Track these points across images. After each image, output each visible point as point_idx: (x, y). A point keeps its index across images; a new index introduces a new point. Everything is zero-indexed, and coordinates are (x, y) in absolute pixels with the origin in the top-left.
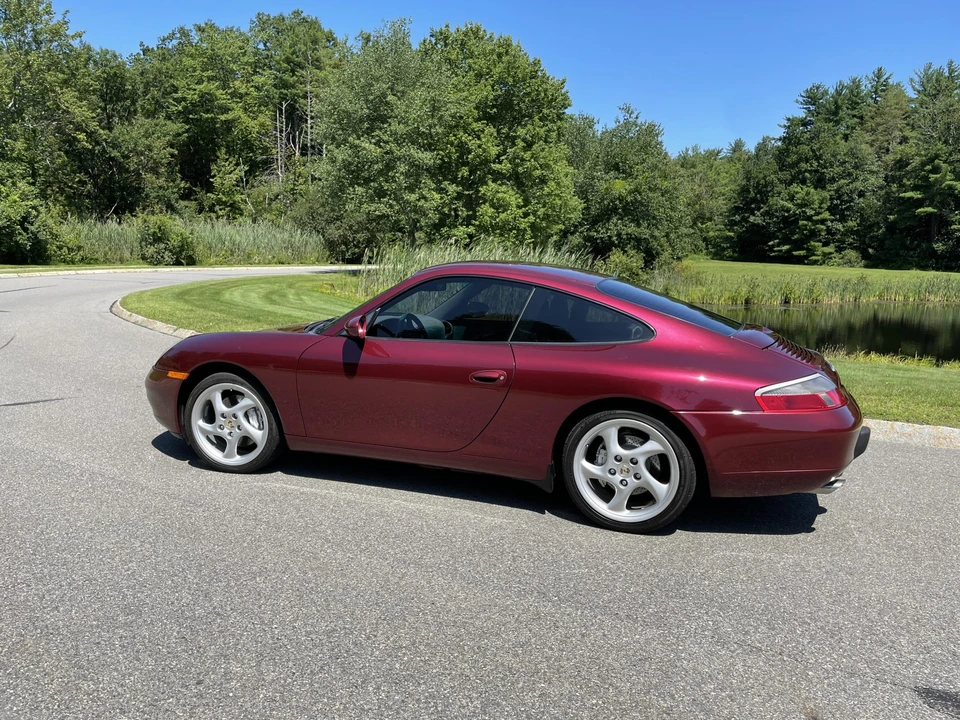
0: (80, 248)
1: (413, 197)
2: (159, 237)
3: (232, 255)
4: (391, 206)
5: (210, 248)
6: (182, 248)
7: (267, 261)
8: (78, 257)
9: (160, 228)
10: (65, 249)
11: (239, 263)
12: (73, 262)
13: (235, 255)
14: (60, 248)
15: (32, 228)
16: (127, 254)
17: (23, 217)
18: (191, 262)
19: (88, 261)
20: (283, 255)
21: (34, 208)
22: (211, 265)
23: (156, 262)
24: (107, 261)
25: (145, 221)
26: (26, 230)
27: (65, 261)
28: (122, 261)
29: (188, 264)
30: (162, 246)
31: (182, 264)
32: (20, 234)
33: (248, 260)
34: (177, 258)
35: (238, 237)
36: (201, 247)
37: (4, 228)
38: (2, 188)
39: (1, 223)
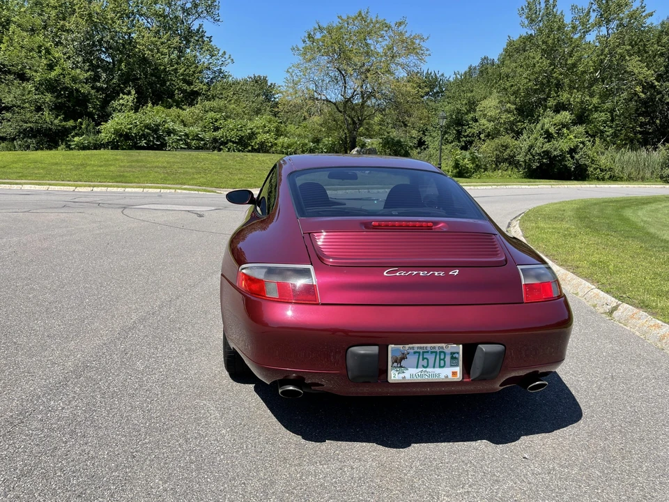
0: (610, 169)
8: (607, 176)
10: (599, 170)
12: (603, 179)
14: (595, 169)
15: (577, 156)
16: (648, 175)
17: (571, 149)
19: (613, 178)
21: (583, 143)
24: (630, 179)
26: (573, 157)
27: (598, 179)
28: (643, 179)
32: (569, 160)
37: (558, 156)
38: (565, 130)
39: (555, 153)
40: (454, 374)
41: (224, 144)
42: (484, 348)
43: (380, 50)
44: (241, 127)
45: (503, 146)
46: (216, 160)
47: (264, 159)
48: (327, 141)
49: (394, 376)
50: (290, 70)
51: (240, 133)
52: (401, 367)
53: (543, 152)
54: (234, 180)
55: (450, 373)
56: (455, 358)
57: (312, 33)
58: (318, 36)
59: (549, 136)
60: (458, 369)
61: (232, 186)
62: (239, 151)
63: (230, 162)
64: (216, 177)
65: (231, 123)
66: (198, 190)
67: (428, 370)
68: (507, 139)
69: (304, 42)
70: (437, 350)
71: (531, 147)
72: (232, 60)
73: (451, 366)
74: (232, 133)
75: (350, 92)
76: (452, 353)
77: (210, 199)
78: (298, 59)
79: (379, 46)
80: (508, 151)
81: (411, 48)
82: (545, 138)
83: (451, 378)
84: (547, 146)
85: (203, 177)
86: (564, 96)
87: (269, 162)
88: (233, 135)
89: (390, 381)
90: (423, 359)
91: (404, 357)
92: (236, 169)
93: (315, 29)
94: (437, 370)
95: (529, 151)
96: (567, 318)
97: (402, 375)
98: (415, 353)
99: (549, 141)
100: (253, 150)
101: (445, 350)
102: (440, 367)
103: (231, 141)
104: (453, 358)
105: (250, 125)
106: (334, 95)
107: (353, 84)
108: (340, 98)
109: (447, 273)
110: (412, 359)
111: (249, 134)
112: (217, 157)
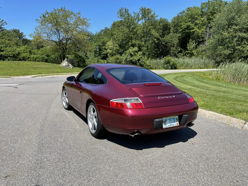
0: (150, 66)
1: (239, 47)
2: (168, 62)
3: (187, 66)
4: (231, 51)
5: (181, 65)
6: (173, 65)
7: (196, 68)
8: (149, 68)
9: (168, 60)
11: (188, 69)
13: (188, 66)
14: (146, 66)
15: (140, 62)
16: (160, 67)
17: (138, 59)
18: (175, 68)
20: (202, 66)
21: (141, 57)
22: (180, 69)
23: (167, 68)
24: (156, 69)
25: (165, 59)
26: (139, 62)
28: (159, 68)
29: (174, 69)
30: (168, 65)
31: (172, 69)
33: (191, 68)
34: (172, 68)
35: (189, 62)
36: (178, 65)
37: (135, 62)
38: (136, 53)
39: (134, 61)
40: (177, 124)
41: (6, 57)
42: (185, 115)
43: (72, 23)
44: (14, 50)
45: (117, 58)
46: (6, 64)
47: (28, 63)
48: (53, 56)
49: (164, 126)
50: (36, 29)
51: (13, 53)
52: (166, 124)
53: (130, 60)
54: (17, 72)
55: (176, 124)
56: (177, 119)
57: (44, 15)
58: (47, 16)
59: (131, 55)
60: (178, 122)
61: (16, 75)
62: (14, 60)
63: (13, 65)
64: (8, 71)
65: (8, 49)
66: (3, 77)
67: (172, 123)
68: (118, 56)
69: (41, 18)
70: (173, 118)
71: (126, 59)
72: (6, 23)
73: (177, 122)
74: (10, 53)
75: (61, 37)
76: (177, 118)
77: (11, 81)
78: (39, 24)
79: (72, 21)
80: (119, 60)
81: (84, 23)
82: (130, 56)
83: (177, 125)
84: (131, 59)
85: (2, 72)
86: (134, 42)
87: (31, 65)
88: (11, 54)
89: (163, 128)
90: (170, 121)
91: (166, 121)
92: (17, 68)
93: (45, 13)
94: (174, 123)
95: (126, 60)
96: (197, 106)
97: (166, 126)
98: (168, 119)
99: (131, 57)
100: (20, 60)
101: (175, 118)
102: (174, 122)
103: (9, 56)
104: (177, 120)
105: (18, 49)
106: (55, 38)
107: (62, 35)
108: (57, 40)
109: (172, 97)
110: (168, 121)
111: (17, 53)
112: (7, 63)
